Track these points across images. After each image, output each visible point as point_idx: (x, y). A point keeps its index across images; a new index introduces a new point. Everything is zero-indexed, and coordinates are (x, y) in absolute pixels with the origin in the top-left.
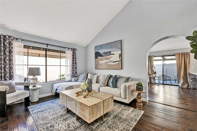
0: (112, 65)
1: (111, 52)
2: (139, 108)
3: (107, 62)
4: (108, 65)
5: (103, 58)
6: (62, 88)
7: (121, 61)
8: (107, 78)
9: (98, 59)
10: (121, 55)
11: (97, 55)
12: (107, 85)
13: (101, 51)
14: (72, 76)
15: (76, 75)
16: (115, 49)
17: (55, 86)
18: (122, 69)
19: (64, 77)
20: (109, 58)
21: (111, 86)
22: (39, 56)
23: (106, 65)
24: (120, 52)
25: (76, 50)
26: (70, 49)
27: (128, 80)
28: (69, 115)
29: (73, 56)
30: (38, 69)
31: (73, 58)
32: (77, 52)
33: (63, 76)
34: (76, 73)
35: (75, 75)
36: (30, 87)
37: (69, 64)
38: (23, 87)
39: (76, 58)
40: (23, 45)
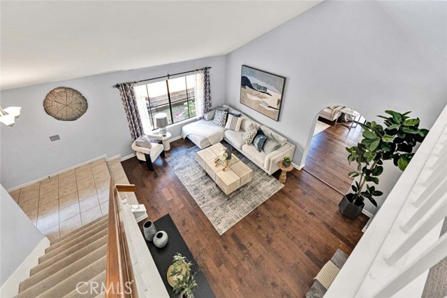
0: (266, 110)
1: (266, 88)
2: (281, 180)
3: (259, 102)
4: (260, 106)
5: (254, 92)
7: (280, 110)
9: (246, 90)
10: (280, 102)
11: (246, 82)
12: (253, 143)
13: (253, 80)
14: (204, 110)
15: (210, 108)
16: (273, 88)
17: (186, 131)
18: (278, 121)
20: (262, 96)
21: (257, 147)
23: (257, 105)
24: (279, 96)
25: (210, 68)
26: (200, 71)
30: (166, 119)
32: (210, 73)
34: (210, 105)
39: (209, 84)
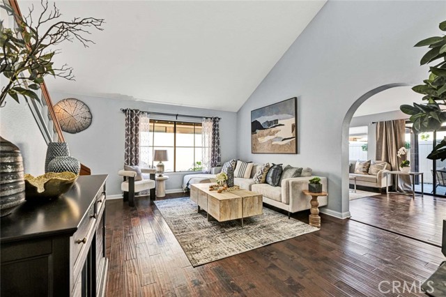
0: (280, 145)
1: (277, 120)
2: (313, 223)
3: (272, 141)
4: (272, 145)
5: (265, 132)
6: (195, 180)
7: (296, 137)
8: (264, 169)
9: (257, 135)
10: (295, 127)
11: (256, 126)
12: (266, 182)
13: (262, 120)
14: (212, 164)
15: (219, 163)
16: (284, 115)
17: (187, 178)
18: (297, 153)
19: (200, 166)
20: (274, 132)
21: (271, 183)
22: (166, 132)
23: (270, 145)
24: (293, 121)
25: (219, 119)
26: (209, 119)
27: (299, 173)
28: (200, 215)
29: (214, 130)
30: (165, 152)
31: (214, 134)
32: (220, 123)
33: (199, 163)
34: (219, 159)
35: (216, 162)
36: (156, 177)
37: (207, 145)
38: (148, 175)
39: (218, 134)
40: (148, 119)
